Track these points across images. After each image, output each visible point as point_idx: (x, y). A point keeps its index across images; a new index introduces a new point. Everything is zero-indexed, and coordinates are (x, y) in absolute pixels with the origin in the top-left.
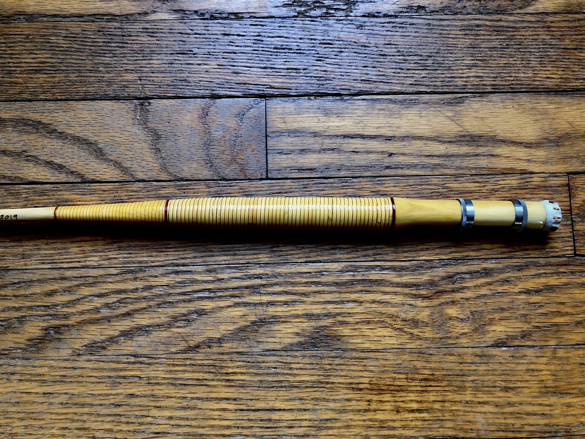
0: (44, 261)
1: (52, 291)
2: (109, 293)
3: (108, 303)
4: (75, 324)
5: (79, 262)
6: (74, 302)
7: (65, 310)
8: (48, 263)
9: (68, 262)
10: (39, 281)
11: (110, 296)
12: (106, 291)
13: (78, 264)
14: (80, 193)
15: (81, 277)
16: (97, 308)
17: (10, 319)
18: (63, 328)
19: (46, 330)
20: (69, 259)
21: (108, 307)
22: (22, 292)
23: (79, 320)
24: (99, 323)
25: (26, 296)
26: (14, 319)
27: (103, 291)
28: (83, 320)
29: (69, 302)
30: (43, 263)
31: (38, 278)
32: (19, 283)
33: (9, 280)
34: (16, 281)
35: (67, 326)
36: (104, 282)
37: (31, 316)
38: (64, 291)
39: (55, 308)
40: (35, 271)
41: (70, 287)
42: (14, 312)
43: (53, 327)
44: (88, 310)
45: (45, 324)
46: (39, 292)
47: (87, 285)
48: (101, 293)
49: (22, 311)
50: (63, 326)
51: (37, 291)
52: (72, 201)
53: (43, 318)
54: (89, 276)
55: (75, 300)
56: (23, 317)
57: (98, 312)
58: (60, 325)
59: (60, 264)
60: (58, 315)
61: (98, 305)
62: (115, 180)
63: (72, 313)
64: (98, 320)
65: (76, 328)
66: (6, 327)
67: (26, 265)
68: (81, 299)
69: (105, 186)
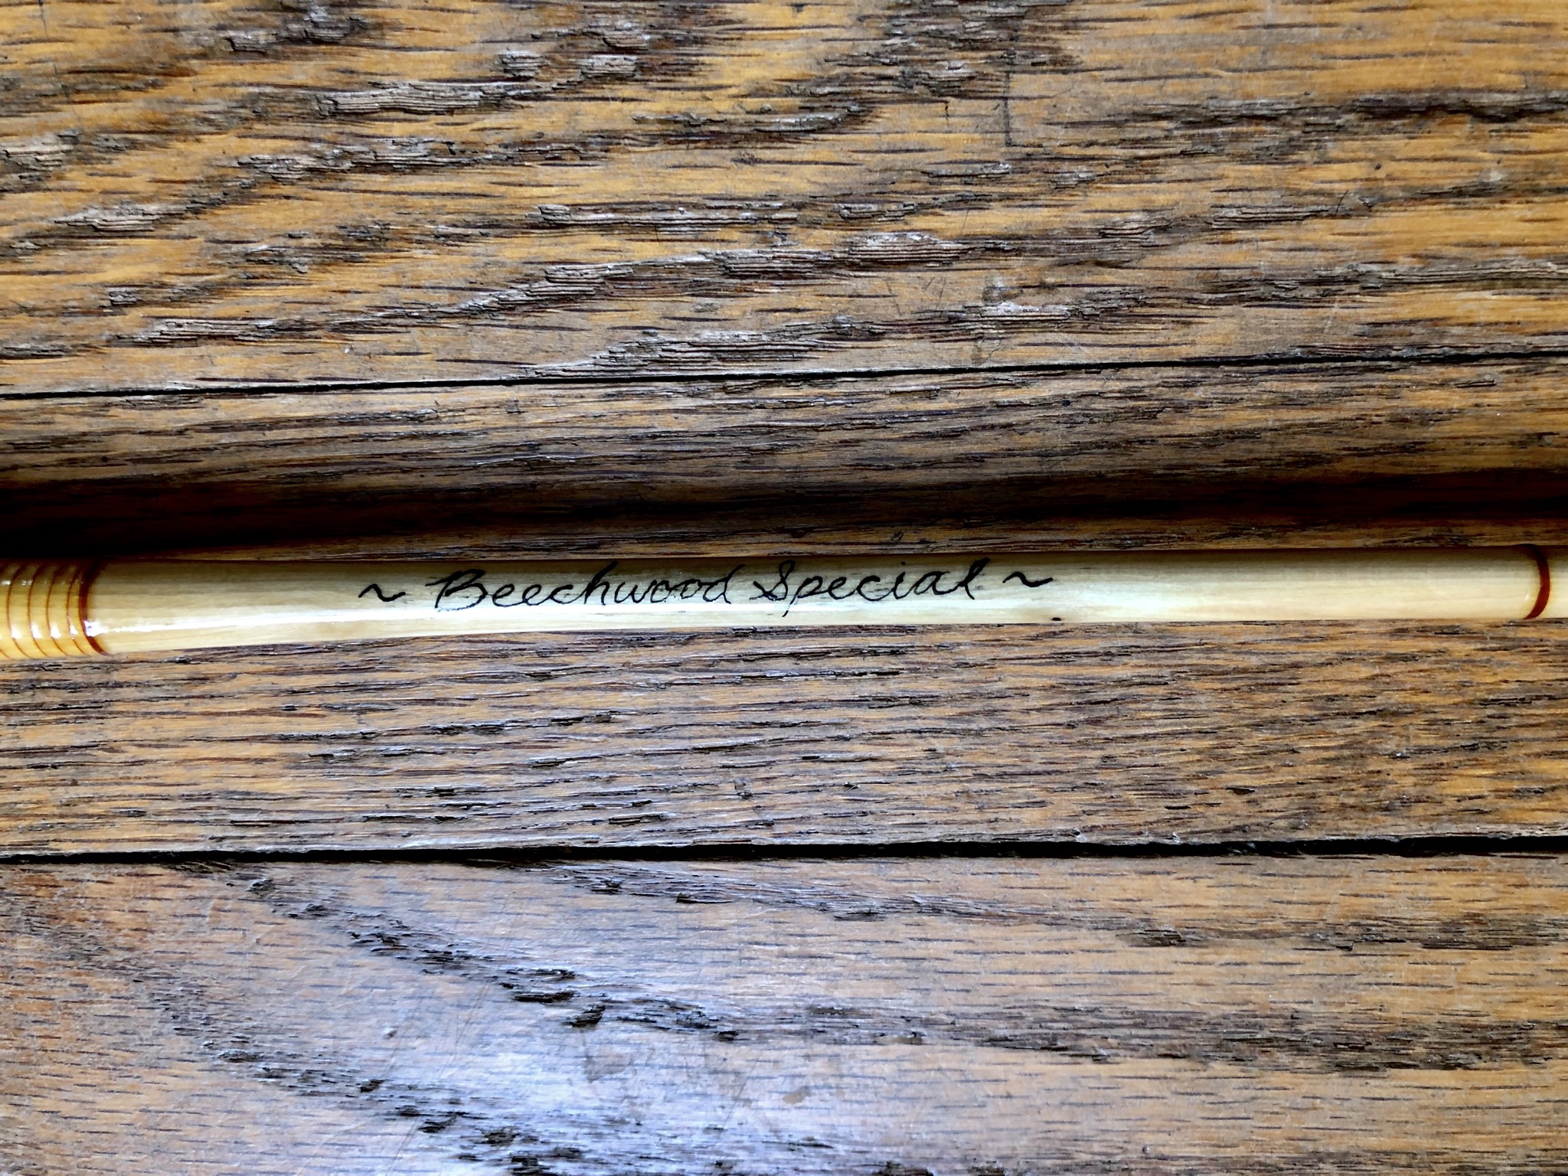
0: (411, 428)
1: (353, 260)
2: (26, 252)
3: (26, 189)
4: (194, 63)
5: (216, 427)
6: (216, 194)
7: (261, 149)
8: (386, 418)
9: (276, 424)
10: (431, 318)
11: (21, 229)
12: (43, 261)
13: (221, 416)
14: (263, 805)
15: (194, 340)
16: (84, 160)
17: (571, 91)
18: (262, 37)
19: (357, 28)
20: (276, 445)
21: (24, 167)
22: (515, 251)
23: (179, 89)
24: (58, 73)
25: (494, 226)
26: (546, 87)
27: (62, 258)
28: (154, 85)
29: (244, 196)
30: (418, 419)
31: (433, 334)
32: (538, 303)
33: (596, 317)
34: (555, 316)
35: (238, 52)
36: (65, 312)
37: (451, 111)
38: (276, 258)
39: (321, 157)
40: (460, 373)
41: (250, 282)
42: (550, 132)
43: (319, 42)
44: (134, 145)
45: (364, 60)
46: (418, 253)
47: (159, 296)
48: (71, 247)
49: (506, 137)
50: (260, 53)
51: (431, 255)
52: (297, 763)
53: (385, 97)
54: (152, 343)
55: (214, 204)
56: (495, 103)
57: (74, 140)
58: (278, 57)
59: (322, 412)
60: (302, 118)
61: (77, 176)
62: (85, 871)
63: (220, 130)
64: (69, 94)
65: (187, 37)
66: (586, 43)
67: (514, 409)
68: (180, 215)
69: (129, 836)
